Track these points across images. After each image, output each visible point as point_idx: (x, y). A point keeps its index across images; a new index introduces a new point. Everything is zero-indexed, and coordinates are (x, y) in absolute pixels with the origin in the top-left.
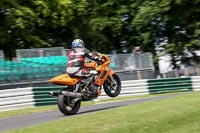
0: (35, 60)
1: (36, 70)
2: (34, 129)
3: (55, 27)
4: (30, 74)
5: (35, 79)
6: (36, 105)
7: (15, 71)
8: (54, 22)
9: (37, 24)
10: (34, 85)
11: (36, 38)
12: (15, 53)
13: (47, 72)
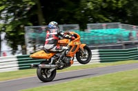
0: (100, 31)
1: (101, 38)
2: (99, 78)
3: (114, 8)
4: (97, 40)
5: (100, 44)
6: (101, 62)
7: (86, 39)
8: (114, 5)
9: (102, 7)
10: (99, 48)
11: (101, 16)
12: (86, 26)
13: (108, 40)
